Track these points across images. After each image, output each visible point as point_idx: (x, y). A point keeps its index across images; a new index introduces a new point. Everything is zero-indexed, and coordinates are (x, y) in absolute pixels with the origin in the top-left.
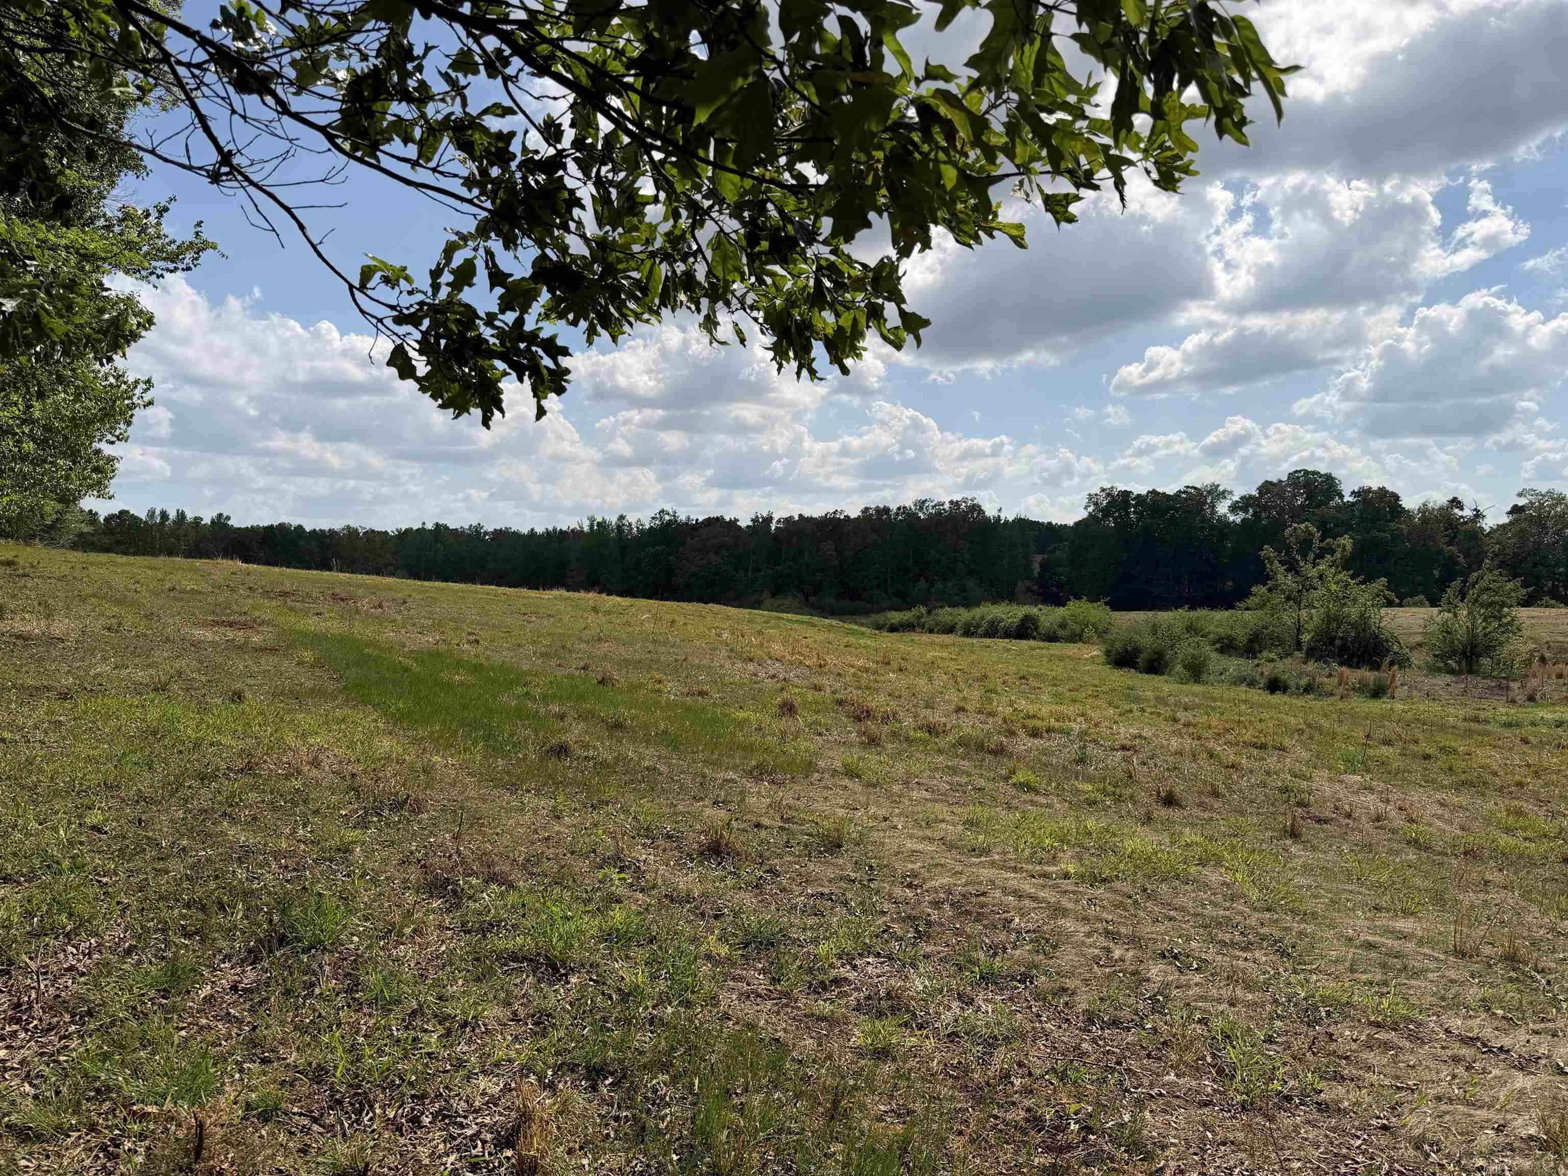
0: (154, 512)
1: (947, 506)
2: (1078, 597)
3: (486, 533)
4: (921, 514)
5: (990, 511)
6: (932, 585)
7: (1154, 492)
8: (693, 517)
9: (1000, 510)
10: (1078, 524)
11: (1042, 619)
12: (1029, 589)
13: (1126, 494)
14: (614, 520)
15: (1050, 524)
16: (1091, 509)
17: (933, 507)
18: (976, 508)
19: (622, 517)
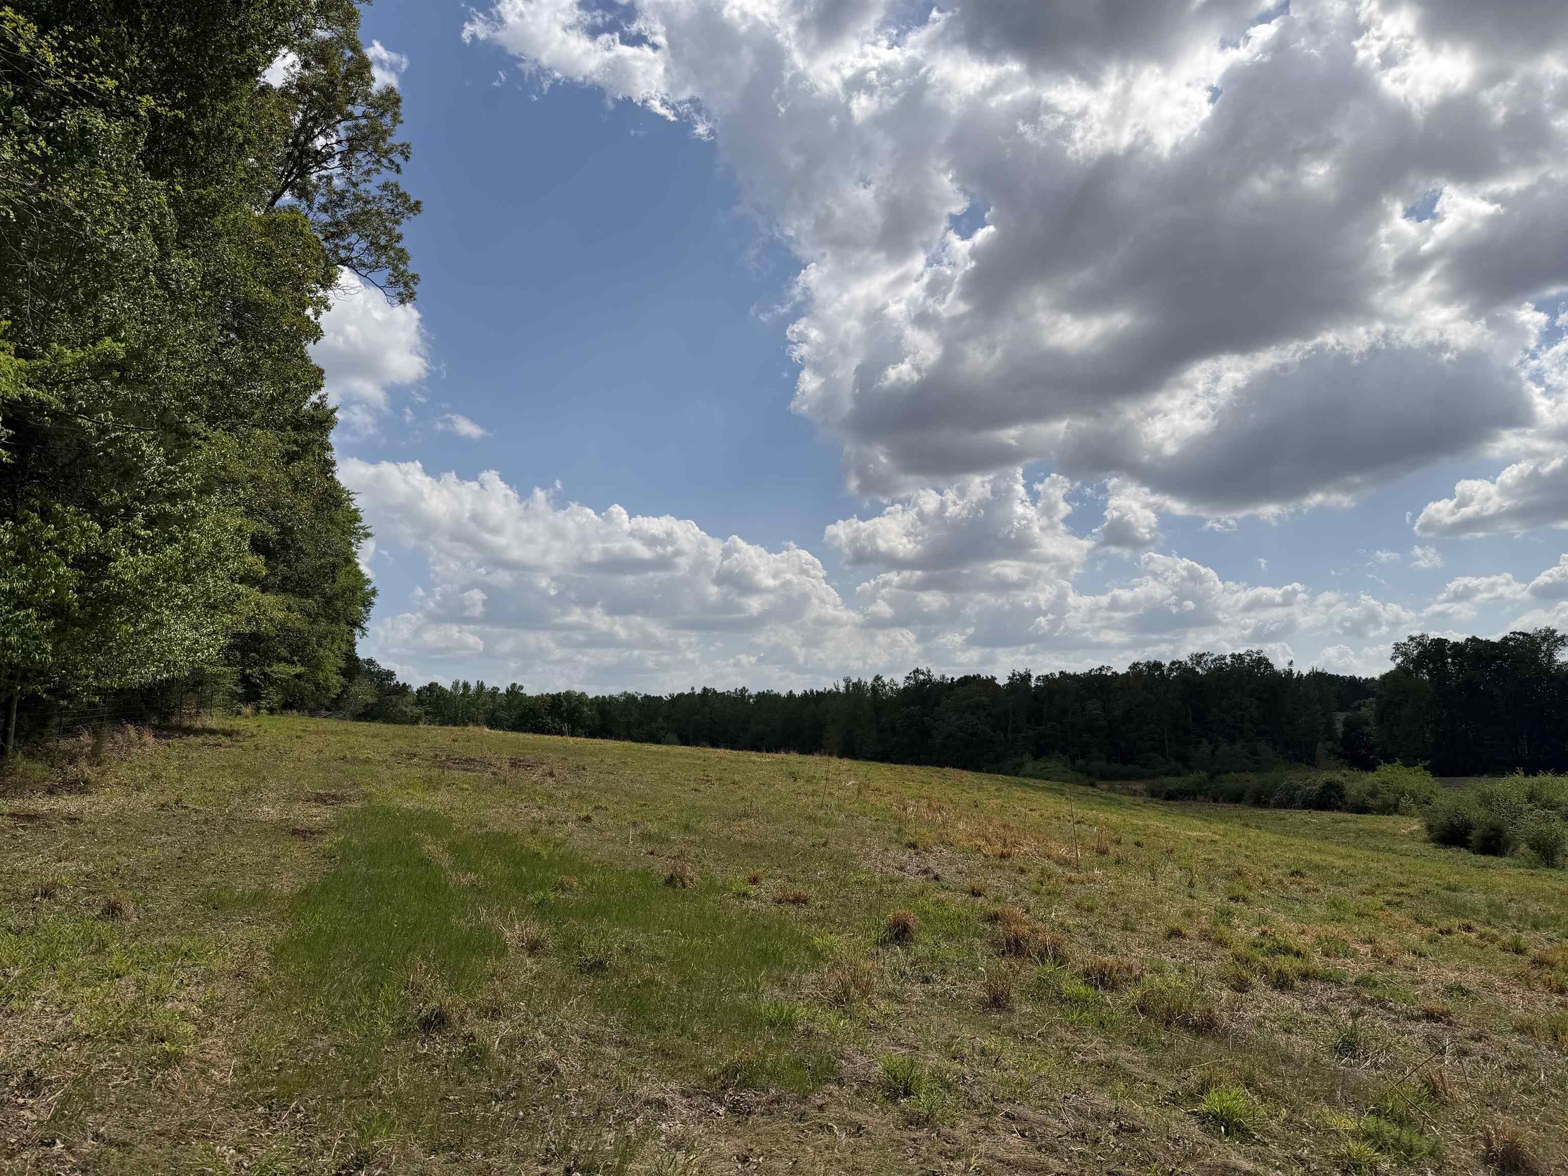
0: (457, 683)
1: (1228, 660)
2: (1389, 760)
3: (750, 696)
4: (1198, 669)
5: (1280, 664)
6: (1216, 747)
7: (1474, 639)
8: (949, 676)
9: (1291, 663)
10: (1385, 677)
11: (1348, 787)
12: (1331, 752)
13: (1440, 643)
14: (870, 681)
15: (1353, 678)
16: (1399, 660)
17: (1212, 661)
18: (1262, 662)
19: (878, 678)
